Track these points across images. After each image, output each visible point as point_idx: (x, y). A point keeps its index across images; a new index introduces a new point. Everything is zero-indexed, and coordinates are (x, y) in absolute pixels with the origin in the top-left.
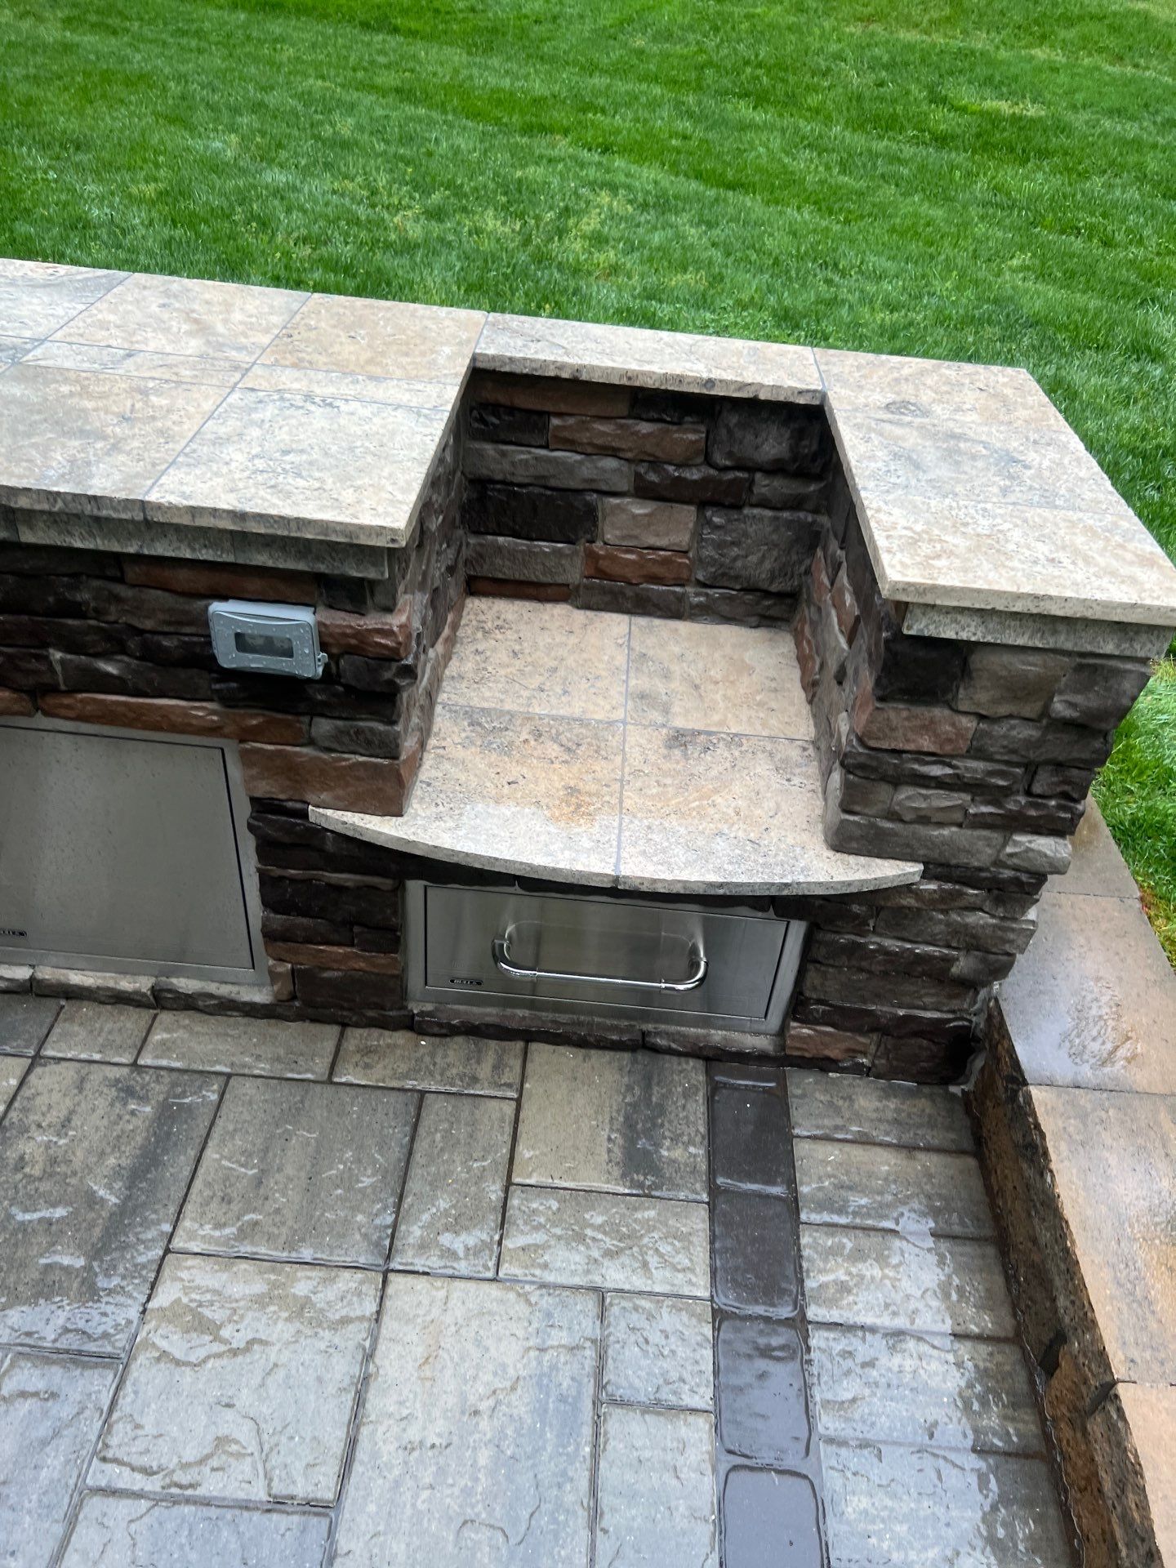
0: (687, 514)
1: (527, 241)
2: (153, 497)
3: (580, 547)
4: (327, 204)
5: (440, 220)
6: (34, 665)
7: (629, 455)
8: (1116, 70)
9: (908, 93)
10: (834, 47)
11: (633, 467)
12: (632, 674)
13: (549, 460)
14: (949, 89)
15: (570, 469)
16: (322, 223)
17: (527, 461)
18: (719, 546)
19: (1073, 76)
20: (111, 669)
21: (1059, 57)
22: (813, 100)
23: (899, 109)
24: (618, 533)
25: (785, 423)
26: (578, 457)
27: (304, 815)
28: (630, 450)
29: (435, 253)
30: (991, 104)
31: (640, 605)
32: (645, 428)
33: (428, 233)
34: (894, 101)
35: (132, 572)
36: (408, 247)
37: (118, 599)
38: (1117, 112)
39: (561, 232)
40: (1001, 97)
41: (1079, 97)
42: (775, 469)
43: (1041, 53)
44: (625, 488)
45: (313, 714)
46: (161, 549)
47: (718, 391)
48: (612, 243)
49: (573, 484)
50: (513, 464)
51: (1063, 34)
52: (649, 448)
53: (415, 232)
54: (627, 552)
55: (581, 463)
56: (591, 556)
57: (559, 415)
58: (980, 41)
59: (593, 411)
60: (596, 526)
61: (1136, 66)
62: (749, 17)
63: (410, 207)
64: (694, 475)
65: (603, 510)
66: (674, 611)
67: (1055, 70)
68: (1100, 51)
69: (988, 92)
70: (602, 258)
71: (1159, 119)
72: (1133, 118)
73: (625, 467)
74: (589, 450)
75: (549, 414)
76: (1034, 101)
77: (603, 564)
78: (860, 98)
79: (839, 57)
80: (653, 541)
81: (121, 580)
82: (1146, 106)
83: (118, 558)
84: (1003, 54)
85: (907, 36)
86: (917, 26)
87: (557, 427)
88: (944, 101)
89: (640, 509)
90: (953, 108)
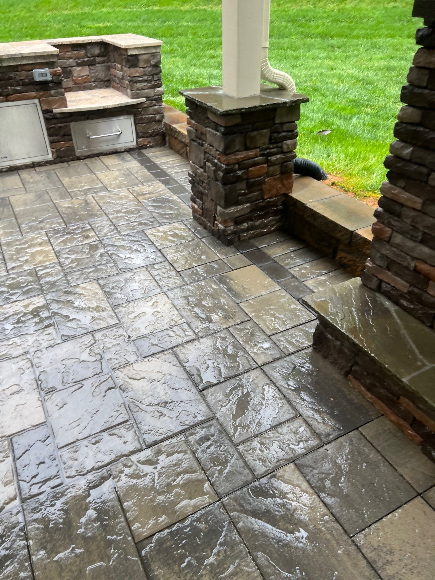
0: (87, 68)
2: (23, 52)
3: (71, 79)
6: (6, 90)
8: (125, 10)
9: (73, 27)
10: (46, 19)
14: (84, 23)
15: (65, 63)
18: (94, 73)
19: (115, 14)
20: (18, 88)
21: (110, 10)
22: (48, 33)
23: (73, 31)
24: (76, 74)
25: (97, 46)
27: (52, 112)
28: (74, 57)
30: (97, 25)
31: (85, 88)
32: (75, 52)
34: (70, 29)
35: (20, 69)
37: (17, 75)
38: (130, 21)
40: (99, 23)
41: (119, 19)
42: (99, 56)
43: (104, 10)
44: (75, 65)
45: (51, 90)
46: (24, 62)
47: (85, 42)
49: (66, 66)
51: (108, 4)
52: (77, 56)
54: (79, 78)
55: (66, 61)
56: (73, 80)
58: (87, 10)
59: (66, 50)
60: (72, 74)
61: (130, 8)
62: (15, 16)
64: (86, 59)
65: (72, 70)
66: (91, 88)
67: (110, 13)
68: (120, 6)
69: (95, 22)
71: (141, 20)
72: (135, 21)
73: (74, 61)
74: (67, 58)
76: (108, 22)
77: (76, 81)
78: (60, 31)
79: (48, 21)
80: (83, 74)
81: (17, 71)
82: (137, 17)
83: (16, 66)
84: (94, 12)
85: (66, 12)
86: (67, 9)
88: (84, 26)
89: (79, 68)
90: (87, 28)
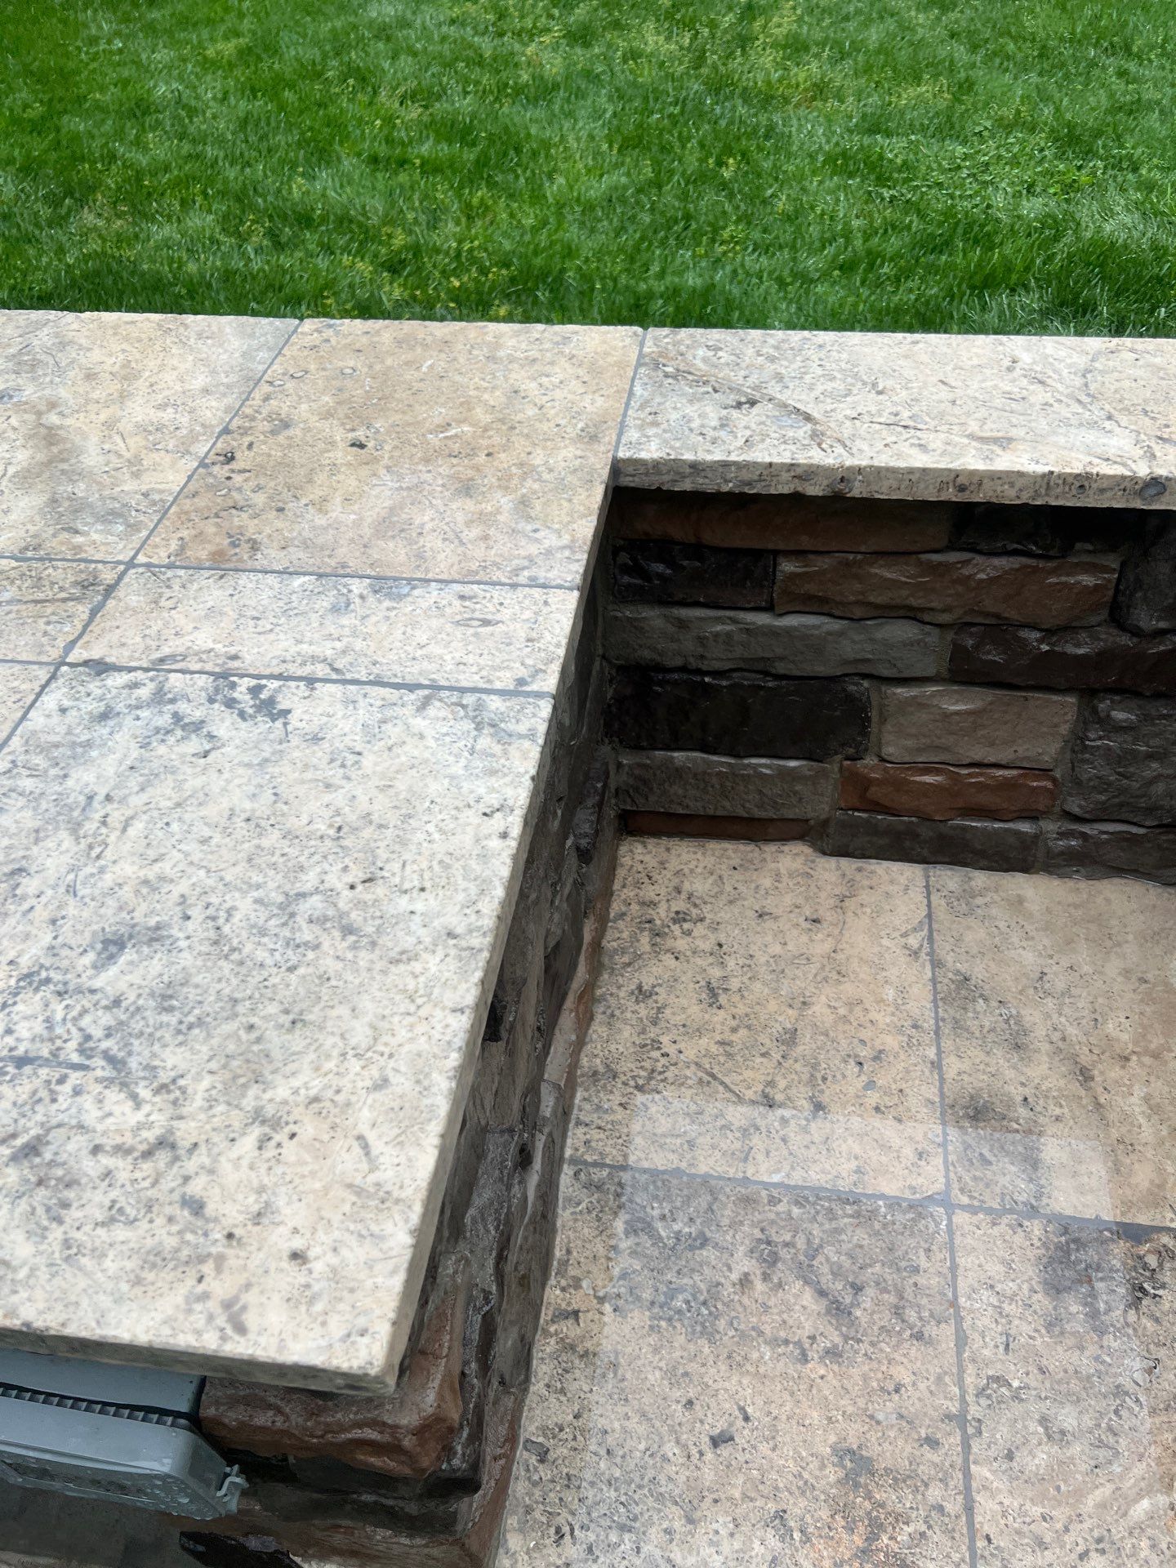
0: (1062, 710)
1: (699, 60)
3: (833, 767)
4: (444, 39)
5: (587, 45)
7: (945, 618)
11: (950, 636)
12: (947, 1044)
13: (773, 633)
15: (819, 644)
16: (434, 69)
17: (729, 635)
18: (1121, 759)
24: (909, 743)
26: (836, 625)
28: (947, 609)
29: (581, 94)
31: (947, 852)
32: (986, 566)
33: (569, 64)
36: (542, 91)
39: (744, 42)
44: (931, 671)
48: (814, 50)
49: (822, 669)
50: (701, 640)
52: (989, 605)
53: (553, 66)
54: (927, 771)
55: (841, 633)
56: (854, 779)
57: (798, 554)
59: (872, 544)
60: (865, 733)
63: (549, 30)
64: (1082, 646)
65: (882, 707)
70: (802, 76)
73: (933, 637)
74: (858, 612)
75: (776, 553)
87: (792, 577)
89: (958, 703)
